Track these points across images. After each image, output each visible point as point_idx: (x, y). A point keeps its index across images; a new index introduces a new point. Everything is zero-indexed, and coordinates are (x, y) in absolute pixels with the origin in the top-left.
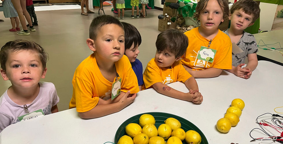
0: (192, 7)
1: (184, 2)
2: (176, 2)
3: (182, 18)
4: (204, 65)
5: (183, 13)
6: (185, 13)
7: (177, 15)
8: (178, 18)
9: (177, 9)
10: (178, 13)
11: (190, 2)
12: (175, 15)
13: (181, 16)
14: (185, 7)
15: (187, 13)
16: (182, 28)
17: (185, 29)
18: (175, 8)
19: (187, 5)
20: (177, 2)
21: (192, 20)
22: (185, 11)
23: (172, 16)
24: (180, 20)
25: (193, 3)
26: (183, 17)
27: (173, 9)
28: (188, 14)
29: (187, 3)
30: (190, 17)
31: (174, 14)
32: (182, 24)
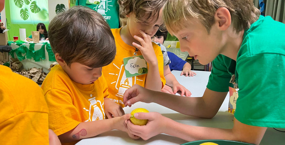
0: (28, 48)
1: (16, 43)
2: (5, 44)
3: (17, 62)
4: (130, 86)
5: (18, 56)
6: (21, 56)
7: (10, 59)
8: (13, 63)
9: (8, 51)
10: (10, 57)
11: (24, 42)
12: (7, 60)
13: (16, 60)
14: (19, 48)
15: (23, 55)
16: (22, 73)
17: (27, 73)
18: (6, 51)
19: (21, 46)
20: (7, 44)
21: (32, 62)
22: (20, 53)
23: (4, 62)
24: (16, 64)
25: (29, 43)
26: (19, 61)
27: (3, 52)
28: (26, 57)
29: (22, 44)
30: (29, 59)
31: (6, 58)
32: (19, 69)
